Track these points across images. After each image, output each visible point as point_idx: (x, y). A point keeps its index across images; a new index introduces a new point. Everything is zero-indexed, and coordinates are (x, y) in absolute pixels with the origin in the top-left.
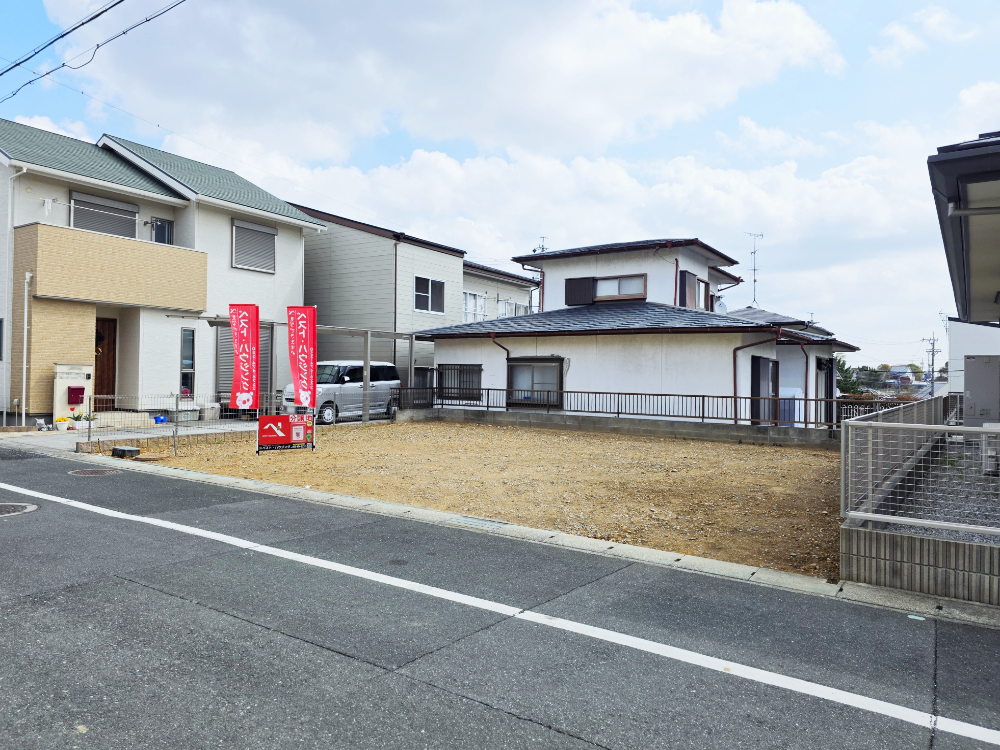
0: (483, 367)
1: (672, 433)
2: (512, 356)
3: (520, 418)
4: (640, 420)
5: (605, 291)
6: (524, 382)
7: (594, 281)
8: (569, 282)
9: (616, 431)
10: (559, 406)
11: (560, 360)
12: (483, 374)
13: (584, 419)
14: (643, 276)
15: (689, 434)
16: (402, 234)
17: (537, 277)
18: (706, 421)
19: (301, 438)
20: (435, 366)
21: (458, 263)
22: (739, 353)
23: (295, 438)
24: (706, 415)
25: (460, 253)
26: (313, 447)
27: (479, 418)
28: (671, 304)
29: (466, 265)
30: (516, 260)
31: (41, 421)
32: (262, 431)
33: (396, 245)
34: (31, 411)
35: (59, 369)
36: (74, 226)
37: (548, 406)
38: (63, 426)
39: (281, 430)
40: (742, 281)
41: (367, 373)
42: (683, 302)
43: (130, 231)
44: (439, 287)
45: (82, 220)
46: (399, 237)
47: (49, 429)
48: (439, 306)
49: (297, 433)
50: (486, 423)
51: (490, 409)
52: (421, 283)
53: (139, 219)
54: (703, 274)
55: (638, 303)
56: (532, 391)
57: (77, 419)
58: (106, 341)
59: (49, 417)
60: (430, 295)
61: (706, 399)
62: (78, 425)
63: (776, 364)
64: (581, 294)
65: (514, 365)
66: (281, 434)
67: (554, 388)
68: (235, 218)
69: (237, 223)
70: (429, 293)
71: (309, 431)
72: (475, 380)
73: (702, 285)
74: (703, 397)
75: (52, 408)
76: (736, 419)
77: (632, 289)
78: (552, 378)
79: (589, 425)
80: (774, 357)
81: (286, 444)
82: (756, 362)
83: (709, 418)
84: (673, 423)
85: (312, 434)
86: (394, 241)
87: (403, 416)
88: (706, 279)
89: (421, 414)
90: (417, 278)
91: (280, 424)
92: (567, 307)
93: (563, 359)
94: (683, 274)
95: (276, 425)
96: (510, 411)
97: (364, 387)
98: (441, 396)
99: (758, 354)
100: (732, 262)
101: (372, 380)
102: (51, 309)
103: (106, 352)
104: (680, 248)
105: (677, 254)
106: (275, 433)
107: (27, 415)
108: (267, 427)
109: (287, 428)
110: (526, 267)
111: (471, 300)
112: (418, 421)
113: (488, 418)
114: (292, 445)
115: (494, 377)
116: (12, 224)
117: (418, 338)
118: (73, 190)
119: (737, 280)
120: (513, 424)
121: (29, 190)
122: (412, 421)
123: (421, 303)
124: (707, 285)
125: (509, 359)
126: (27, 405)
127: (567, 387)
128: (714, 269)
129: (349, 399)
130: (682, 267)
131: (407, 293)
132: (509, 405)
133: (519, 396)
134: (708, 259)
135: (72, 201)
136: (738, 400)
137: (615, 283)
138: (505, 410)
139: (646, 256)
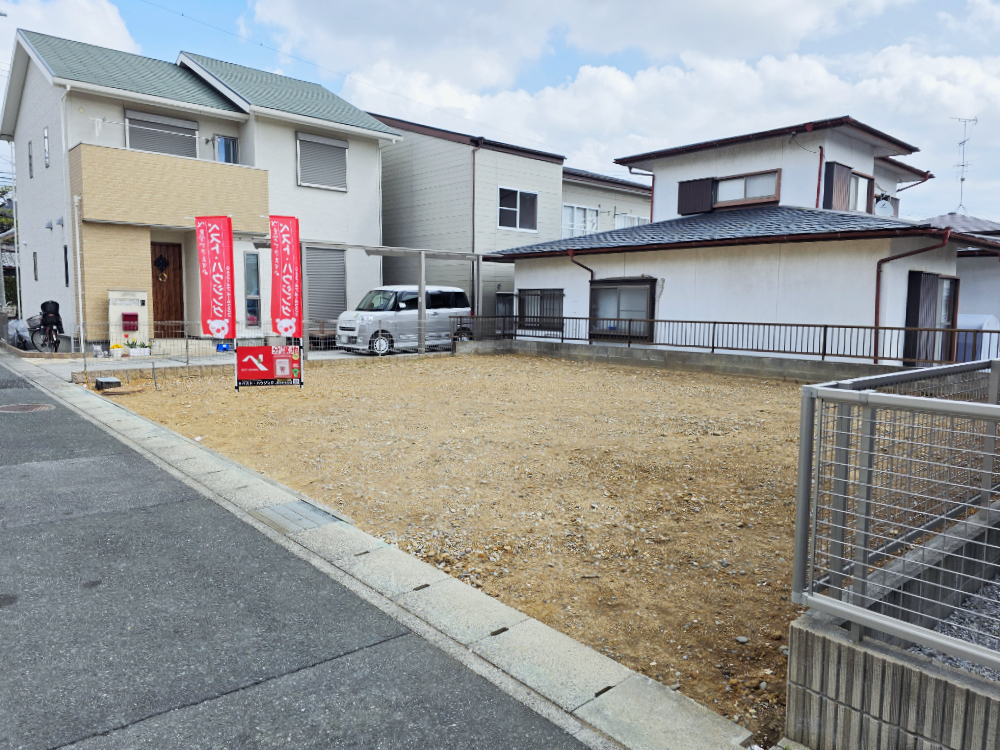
0: (565, 292)
1: (780, 374)
2: (598, 277)
3: (598, 352)
4: (739, 357)
5: (728, 194)
6: (609, 310)
7: (714, 183)
8: (682, 184)
9: (709, 369)
10: (649, 337)
11: (652, 282)
12: (565, 299)
13: (672, 354)
14: (776, 172)
15: (804, 376)
16: (481, 138)
17: (647, 181)
18: (827, 359)
19: (287, 372)
20: (516, 292)
21: (556, 171)
22: (886, 267)
23: (279, 373)
24: (828, 351)
25: (559, 159)
26: (301, 384)
27: (550, 351)
28: (812, 206)
29: (567, 173)
30: (620, 162)
31: (98, 348)
32: (241, 364)
33: (474, 152)
34: (89, 339)
35: (112, 296)
36: (131, 147)
37: (630, 338)
38: (117, 352)
39: (263, 363)
40: (931, 177)
41: (422, 300)
42: (828, 204)
43: (190, 150)
44: (530, 201)
45: (138, 139)
46: (478, 142)
47: (105, 356)
48: (530, 220)
49: (282, 368)
50: (559, 358)
51: (565, 341)
52: (507, 196)
53: (200, 137)
54: (864, 165)
55: (770, 206)
56: (618, 320)
57: (133, 345)
58: (171, 267)
59: (106, 344)
60: (518, 210)
61: (829, 330)
62: (133, 352)
63: (955, 283)
64: (698, 199)
65: (598, 288)
66: (263, 368)
67: (643, 316)
68: (299, 130)
69: (302, 137)
70: (517, 207)
71: (295, 365)
72: (557, 307)
73: (863, 184)
74: (826, 327)
75: (107, 335)
76: (876, 358)
77: (761, 190)
78: (642, 303)
79: (678, 362)
80: (953, 273)
81: (269, 379)
82: (915, 278)
83: (831, 355)
84: (781, 361)
85: (299, 369)
86: (472, 148)
87: (466, 346)
88: (870, 173)
89: (489, 345)
90: (501, 190)
91: (261, 357)
92: (680, 216)
93: (655, 280)
94: (830, 166)
95: (257, 357)
96: (594, 343)
97: (420, 316)
98: (522, 326)
99: (918, 267)
100: (909, 149)
101: (429, 307)
102: (102, 233)
103: (172, 277)
104: (828, 131)
105: (823, 139)
106: (256, 367)
107: (86, 342)
108: (246, 360)
109: (269, 361)
110: (634, 170)
111: (578, 215)
112: (484, 354)
113: (563, 352)
114: (275, 381)
115: (576, 305)
116: (67, 146)
117: (486, 259)
118: (127, 107)
119: (924, 176)
120: (589, 359)
121: (81, 110)
122: (477, 353)
123: (506, 219)
124: (871, 181)
125: (592, 282)
126: (85, 331)
127: (660, 314)
128: (885, 160)
129: (403, 328)
130: (828, 158)
131: (489, 207)
132: (593, 336)
133: (605, 325)
134: (874, 147)
135: (127, 121)
136: (881, 332)
137: (740, 184)
138: (588, 343)
139: (782, 146)
